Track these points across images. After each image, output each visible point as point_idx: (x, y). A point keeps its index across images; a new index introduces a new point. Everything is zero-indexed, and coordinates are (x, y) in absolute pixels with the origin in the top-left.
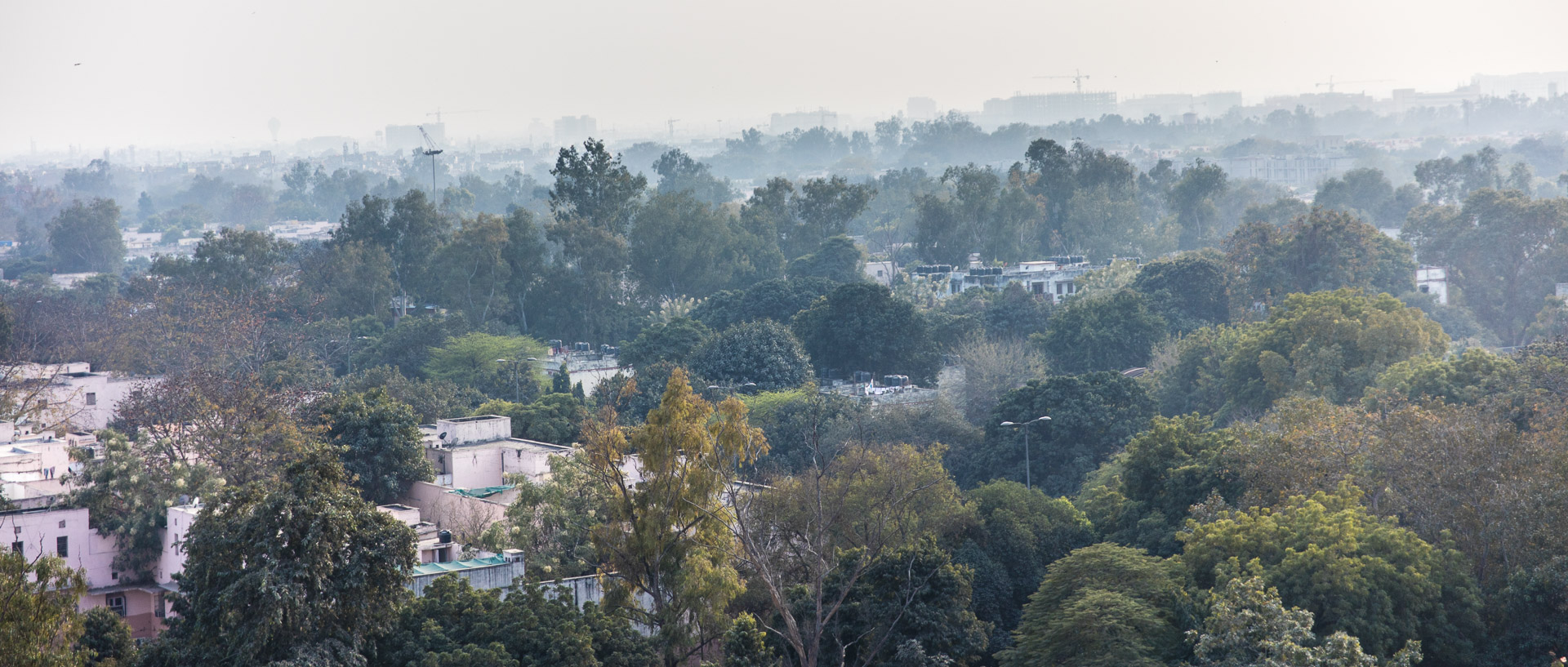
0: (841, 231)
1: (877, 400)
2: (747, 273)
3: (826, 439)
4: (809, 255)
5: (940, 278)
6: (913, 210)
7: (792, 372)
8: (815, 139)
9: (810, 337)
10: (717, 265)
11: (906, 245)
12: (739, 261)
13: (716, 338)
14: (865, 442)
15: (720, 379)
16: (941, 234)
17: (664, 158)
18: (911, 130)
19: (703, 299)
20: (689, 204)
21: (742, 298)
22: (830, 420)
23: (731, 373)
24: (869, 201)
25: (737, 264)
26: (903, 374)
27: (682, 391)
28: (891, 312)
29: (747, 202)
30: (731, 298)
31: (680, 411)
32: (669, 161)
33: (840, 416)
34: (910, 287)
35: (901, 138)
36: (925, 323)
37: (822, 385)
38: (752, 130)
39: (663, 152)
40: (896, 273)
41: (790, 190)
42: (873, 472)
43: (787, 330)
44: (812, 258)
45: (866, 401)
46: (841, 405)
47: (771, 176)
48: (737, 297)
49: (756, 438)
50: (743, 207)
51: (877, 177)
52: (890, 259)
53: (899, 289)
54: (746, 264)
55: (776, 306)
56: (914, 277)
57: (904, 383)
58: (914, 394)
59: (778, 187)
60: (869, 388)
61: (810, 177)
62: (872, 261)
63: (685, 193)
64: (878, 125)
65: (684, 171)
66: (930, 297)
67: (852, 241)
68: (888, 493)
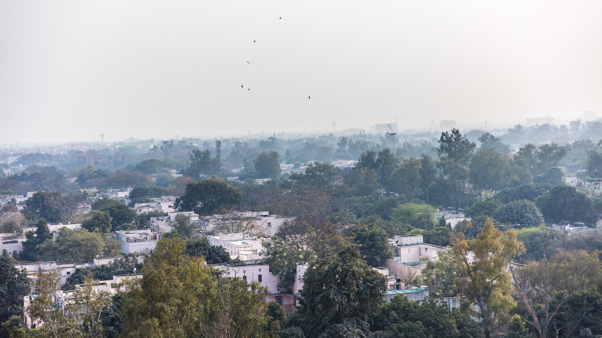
0: (556, 165)
1: (571, 232)
2: (517, 181)
3: (550, 247)
4: (542, 174)
5: (597, 184)
6: (586, 157)
7: (535, 220)
8: (545, 128)
9: (542, 207)
10: (504, 178)
11: (583, 170)
12: (513, 176)
13: (504, 207)
14: (566, 249)
15: (505, 223)
16: (598, 166)
17: (483, 136)
18: (585, 124)
19: (498, 191)
20: (493, 154)
21: (515, 191)
22: (551, 240)
23: (510, 220)
24: (567, 153)
25: (512, 177)
26: (582, 222)
27: (491, 227)
28: (576, 197)
29: (517, 153)
30: (510, 191)
31: (490, 235)
32: (485, 137)
33: (555, 238)
34: (585, 187)
35: (581, 128)
36: (591, 202)
37: (548, 226)
38: (519, 125)
39: (482, 134)
40: (579, 182)
41: (534, 148)
42: (569, 261)
43: (533, 204)
44: (543, 175)
45: (566, 232)
46: (556, 234)
47: (527, 143)
48: (512, 190)
49: (520, 246)
50: (515, 155)
51: (571, 143)
52: (576, 176)
53: (580, 188)
54: (516, 178)
55: (529, 194)
56: (586, 183)
57: (582, 226)
58: (587, 230)
59: (529, 147)
60: (567, 227)
61: (543, 143)
62: (569, 177)
63: (491, 150)
64: (571, 122)
65: (491, 141)
66: (593, 192)
67: (560, 169)
68: (576, 269)
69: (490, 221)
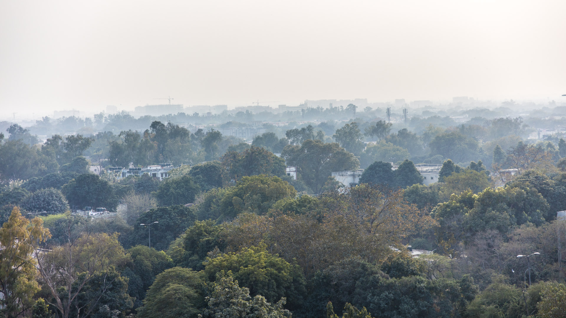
0: (81, 154)
1: (94, 217)
2: (44, 170)
3: (74, 232)
4: (68, 164)
5: (118, 172)
6: (108, 147)
7: (61, 208)
8: (71, 120)
9: (68, 194)
10: (32, 168)
11: (105, 160)
12: (41, 166)
13: (31, 195)
14: (89, 233)
15: (32, 210)
16: (119, 156)
17: (11, 127)
18: (108, 117)
19: (26, 180)
20: (21, 144)
21: (42, 180)
22: (75, 225)
23: (37, 208)
24: (92, 144)
25: (40, 167)
26: (103, 207)
27: (17, 215)
28: (99, 185)
29: (44, 144)
30: (37, 180)
31: (16, 223)
32: (13, 129)
33: (79, 223)
34: (107, 175)
35: (104, 121)
36: (112, 188)
37: (73, 212)
38: (46, 117)
39: (11, 125)
40: (102, 170)
41: (61, 139)
42: (92, 244)
43: (59, 192)
44: (69, 165)
45: (89, 217)
46: (80, 219)
47: (54, 134)
48: (40, 179)
49: (46, 232)
50: (43, 146)
51: (95, 135)
52: (99, 165)
53: (103, 176)
54: (43, 167)
55: (55, 183)
56: (108, 172)
57: (104, 210)
58: (108, 215)
59: (56, 138)
60: (91, 213)
61: (69, 135)
62: (92, 166)
63: (19, 140)
64: (95, 115)
65: (19, 132)
66: (114, 179)
67: (85, 158)
68: (97, 251)
69: (17, 209)
